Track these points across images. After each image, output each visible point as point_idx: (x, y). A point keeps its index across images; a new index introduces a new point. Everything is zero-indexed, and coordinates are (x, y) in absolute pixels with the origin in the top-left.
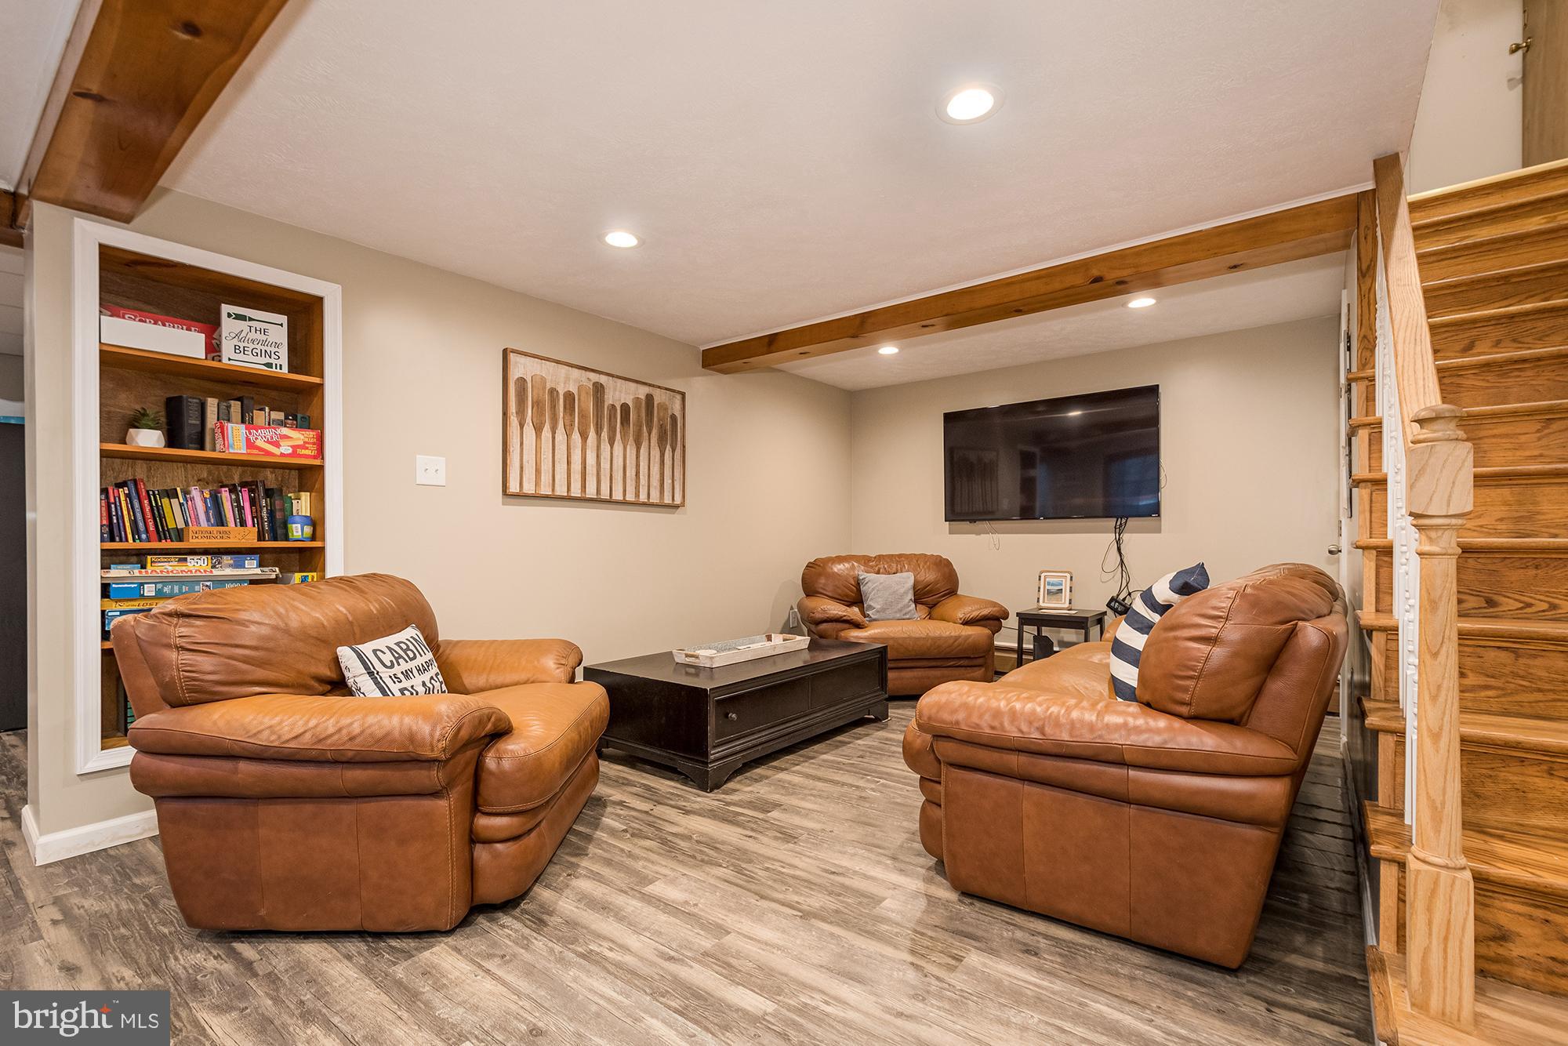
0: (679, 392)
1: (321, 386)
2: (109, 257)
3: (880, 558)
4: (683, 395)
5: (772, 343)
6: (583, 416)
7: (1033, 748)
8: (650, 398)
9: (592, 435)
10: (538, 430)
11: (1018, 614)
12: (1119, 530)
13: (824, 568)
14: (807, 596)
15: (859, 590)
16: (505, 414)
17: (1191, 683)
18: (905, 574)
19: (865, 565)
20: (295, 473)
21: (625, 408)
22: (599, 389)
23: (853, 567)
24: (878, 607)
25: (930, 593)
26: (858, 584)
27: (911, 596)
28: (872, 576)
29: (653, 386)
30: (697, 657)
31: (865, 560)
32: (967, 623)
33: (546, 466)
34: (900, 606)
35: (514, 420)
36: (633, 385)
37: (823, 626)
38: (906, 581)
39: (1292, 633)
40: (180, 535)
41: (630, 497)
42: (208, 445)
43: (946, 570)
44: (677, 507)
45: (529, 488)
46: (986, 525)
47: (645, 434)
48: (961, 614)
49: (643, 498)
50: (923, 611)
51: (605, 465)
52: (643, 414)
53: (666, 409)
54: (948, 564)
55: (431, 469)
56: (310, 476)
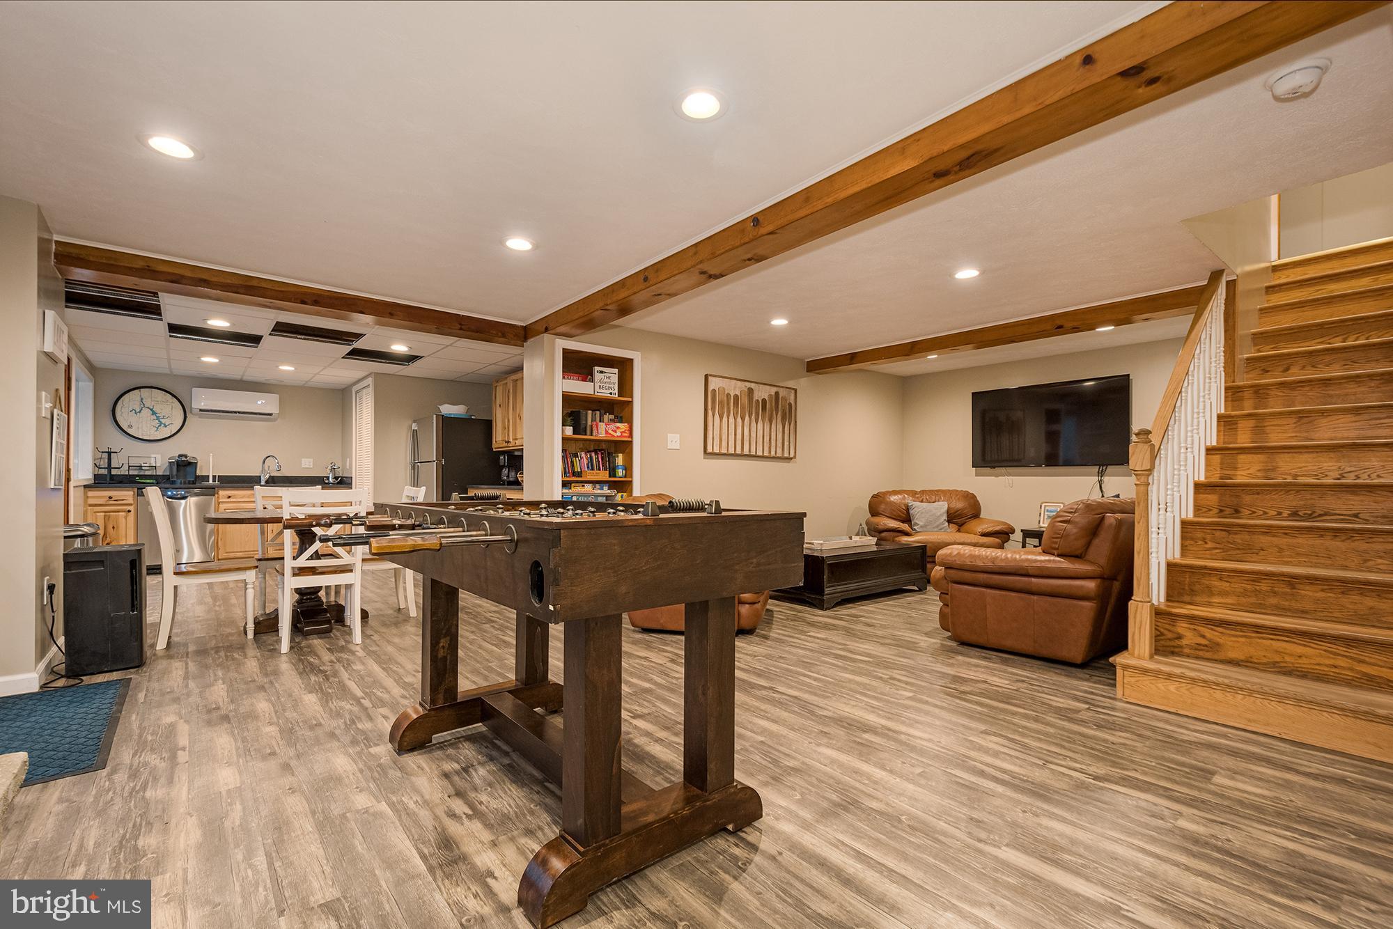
0: (793, 389)
1: (631, 402)
2: (566, 353)
3: (923, 492)
4: (796, 390)
5: (853, 358)
6: (743, 408)
7: (989, 570)
8: (777, 393)
9: (747, 418)
10: (721, 417)
11: (1022, 531)
12: (1101, 474)
13: (884, 498)
14: (872, 516)
15: (908, 513)
16: (706, 410)
17: (1059, 540)
18: (941, 503)
19: (913, 496)
20: (613, 445)
21: (764, 400)
22: (751, 391)
23: (904, 498)
24: (921, 524)
25: (961, 516)
26: (908, 508)
27: (945, 517)
28: (918, 504)
29: (779, 386)
30: (813, 544)
31: (913, 494)
32: (984, 535)
33: (724, 437)
34: (938, 523)
35: (710, 413)
36: (768, 387)
37: (884, 534)
38: (942, 507)
39: (1103, 518)
40: (579, 474)
41: (766, 454)
42: (588, 432)
43: (972, 500)
44: (791, 459)
45: (716, 450)
46: (1003, 470)
47: (775, 416)
48: (980, 529)
49: (773, 454)
50: (954, 527)
51: (753, 435)
52: (774, 404)
53: (786, 400)
54: (974, 497)
55: (673, 441)
56: (624, 446)
